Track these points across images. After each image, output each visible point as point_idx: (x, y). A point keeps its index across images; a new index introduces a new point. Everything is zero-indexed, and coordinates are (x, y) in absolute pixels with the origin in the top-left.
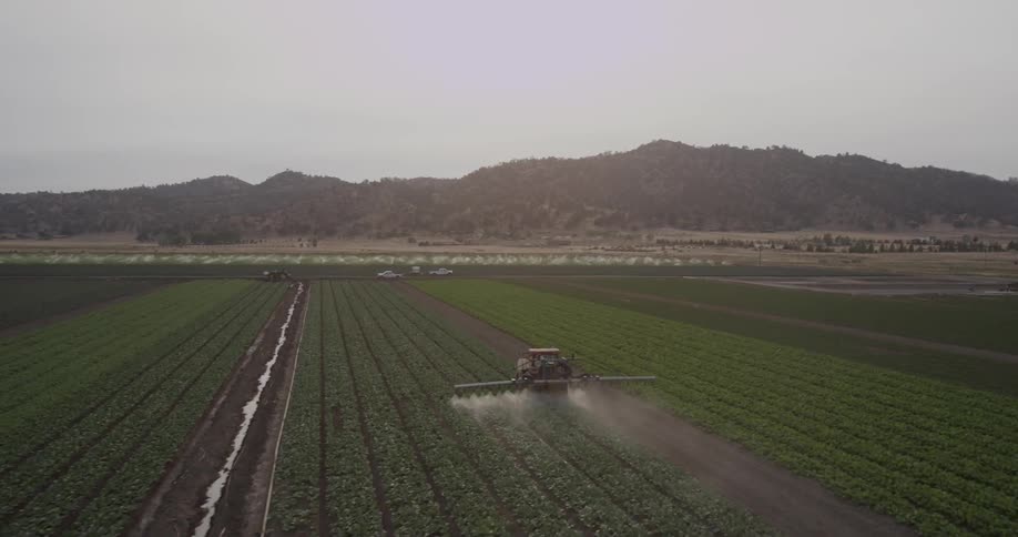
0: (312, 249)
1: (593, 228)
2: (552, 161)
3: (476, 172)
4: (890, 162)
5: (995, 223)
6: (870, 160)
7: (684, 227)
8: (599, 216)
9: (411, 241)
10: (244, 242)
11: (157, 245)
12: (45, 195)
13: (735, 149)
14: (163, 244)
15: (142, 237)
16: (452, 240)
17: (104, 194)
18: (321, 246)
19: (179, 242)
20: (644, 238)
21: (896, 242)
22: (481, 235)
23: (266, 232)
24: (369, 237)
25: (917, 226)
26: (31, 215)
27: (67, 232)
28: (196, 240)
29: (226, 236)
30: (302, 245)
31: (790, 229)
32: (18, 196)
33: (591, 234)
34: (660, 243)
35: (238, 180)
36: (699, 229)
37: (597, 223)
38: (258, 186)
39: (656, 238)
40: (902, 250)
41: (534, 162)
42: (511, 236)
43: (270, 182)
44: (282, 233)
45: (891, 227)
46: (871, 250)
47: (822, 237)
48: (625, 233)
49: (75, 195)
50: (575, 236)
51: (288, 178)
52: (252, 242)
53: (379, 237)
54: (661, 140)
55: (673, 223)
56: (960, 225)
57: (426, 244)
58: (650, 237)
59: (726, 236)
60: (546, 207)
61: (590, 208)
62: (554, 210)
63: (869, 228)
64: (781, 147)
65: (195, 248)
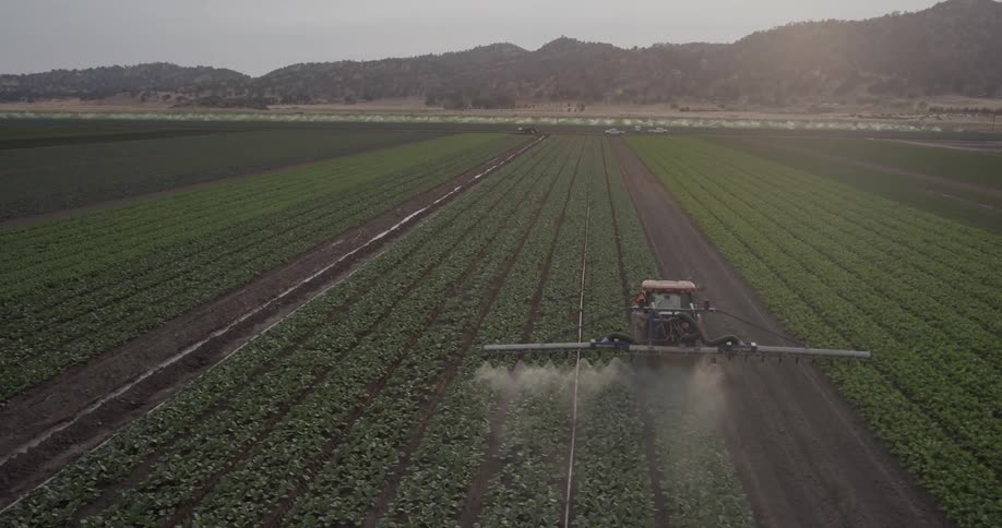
0: (578, 113)
1: (865, 95)
3: (749, 36)
8: (874, 83)
10: (519, 107)
11: (442, 109)
12: (349, 64)
14: (447, 108)
15: (430, 102)
17: (398, 62)
18: (588, 111)
19: (460, 106)
20: (915, 106)
22: (744, 102)
23: (539, 96)
24: (635, 102)
26: (339, 82)
27: (368, 98)
28: (477, 104)
29: (503, 102)
30: (569, 110)
32: (327, 64)
34: (933, 110)
35: (516, 47)
37: (871, 90)
38: (534, 52)
39: (931, 106)
42: (776, 102)
43: (546, 48)
44: (554, 98)
48: (897, 101)
49: (374, 63)
51: (563, 44)
52: (526, 106)
53: (644, 103)
57: (687, 110)
58: (923, 105)
60: (817, 73)
61: (867, 74)
62: (824, 77)
65: (474, 111)
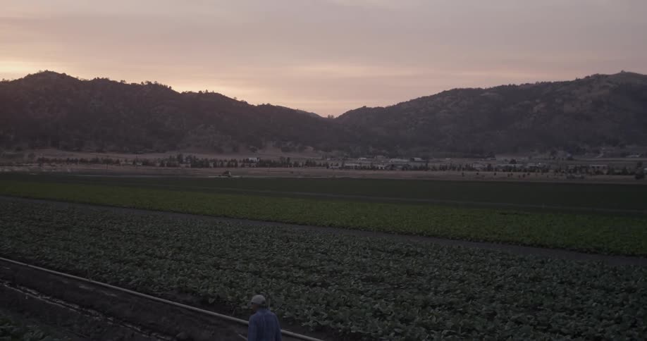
5: (311, 148)
6: (224, 97)
7: (66, 148)
13: (114, 82)
20: (26, 158)
21: (232, 161)
25: (256, 150)
31: (158, 151)
36: (79, 151)
39: (37, 157)
45: (235, 150)
46: (207, 166)
47: (176, 157)
54: (47, 71)
55: (55, 145)
56: (286, 150)
58: (31, 156)
59: (101, 156)
63: (220, 152)
64: (153, 83)
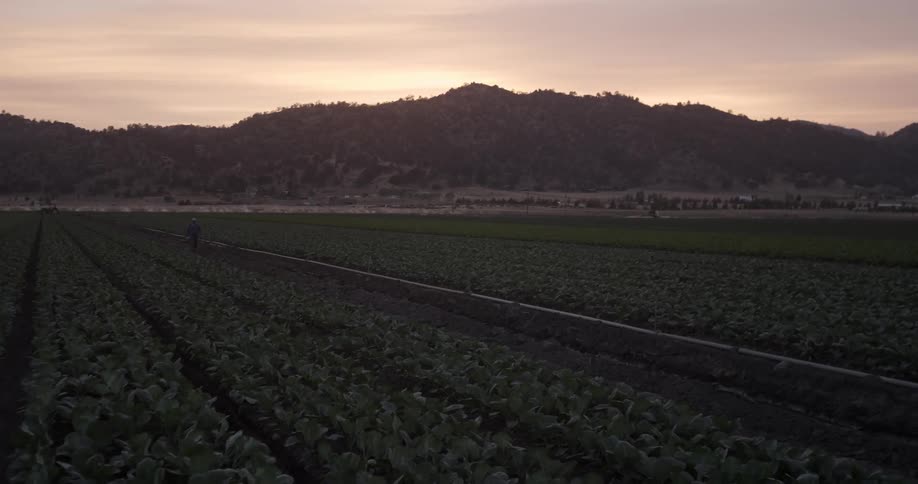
1: (389, 186)
2: (342, 106)
3: (249, 118)
4: (736, 113)
6: (715, 111)
7: (496, 186)
8: (396, 173)
9: (168, 200)
13: (561, 95)
16: (218, 200)
22: (253, 194)
25: (757, 185)
33: (383, 193)
34: (459, 202)
37: (393, 181)
40: (704, 207)
41: (320, 107)
42: (289, 195)
45: (726, 186)
46: (672, 208)
47: (635, 196)
48: (421, 192)
50: (365, 195)
55: (482, 181)
56: (802, 184)
57: (188, 203)
58: (450, 196)
59: (537, 195)
60: (333, 161)
61: (387, 164)
62: (341, 166)
64: (613, 93)
